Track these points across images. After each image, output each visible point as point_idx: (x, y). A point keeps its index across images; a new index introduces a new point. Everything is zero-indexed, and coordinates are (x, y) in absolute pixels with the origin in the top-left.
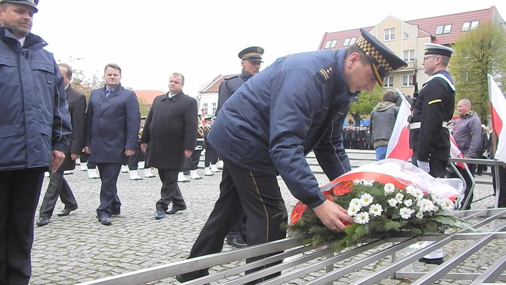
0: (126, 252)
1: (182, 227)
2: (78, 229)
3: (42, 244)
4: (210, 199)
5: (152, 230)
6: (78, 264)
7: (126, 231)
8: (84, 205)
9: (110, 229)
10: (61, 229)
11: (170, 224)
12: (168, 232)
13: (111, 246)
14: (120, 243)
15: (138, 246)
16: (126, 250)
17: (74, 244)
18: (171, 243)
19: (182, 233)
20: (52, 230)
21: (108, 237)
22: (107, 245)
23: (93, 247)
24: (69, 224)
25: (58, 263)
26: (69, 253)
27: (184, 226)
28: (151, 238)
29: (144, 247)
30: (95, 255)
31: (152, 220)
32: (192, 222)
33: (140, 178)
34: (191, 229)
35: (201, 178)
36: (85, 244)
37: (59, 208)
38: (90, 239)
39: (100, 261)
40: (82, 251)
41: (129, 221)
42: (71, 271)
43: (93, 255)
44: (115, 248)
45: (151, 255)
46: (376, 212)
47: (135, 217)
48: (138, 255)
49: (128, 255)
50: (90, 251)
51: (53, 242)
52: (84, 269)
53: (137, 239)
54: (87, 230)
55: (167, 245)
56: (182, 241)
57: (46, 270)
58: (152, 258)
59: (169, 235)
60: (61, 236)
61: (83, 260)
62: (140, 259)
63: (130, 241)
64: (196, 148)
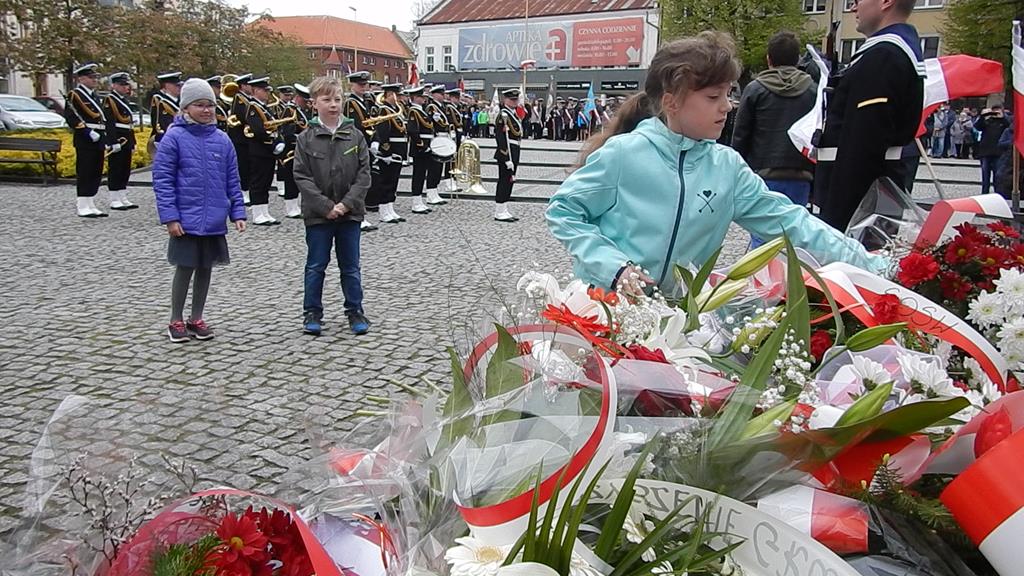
0: (189, 427)
2: (104, 359)
3: (19, 400)
4: (406, 277)
5: (262, 363)
7: (203, 367)
8: (137, 294)
10: (74, 359)
11: (304, 348)
12: (295, 369)
13: (161, 410)
15: (219, 410)
16: (190, 421)
18: (292, 400)
19: (323, 373)
20: (49, 363)
21: (163, 382)
23: (123, 411)
24: (91, 346)
26: (69, 427)
27: (332, 354)
28: (253, 385)
29: (232, 411)
30: (123, 433)
31: (269, 335)
34: (345, 360)
36: (109, 401)
37: (82, 303)
38: (123, 388)
40: (96, 421)
43: (118, 434)
44: (169, 416)
45: (240, 436)
47: (234, 328)
48: (212, 435)
49: (195, 433)
50: (113, 422)
51: (43, 397)
53: (222, 389)
54: (122, 364)
55: (283, 406)
56: (318, 394)
58: (242, 442)
59: (293, 378)
60: (65, 379)
61: (92, 447)
62: (214, 445)
63: (206, 394)
64: (389, 159)
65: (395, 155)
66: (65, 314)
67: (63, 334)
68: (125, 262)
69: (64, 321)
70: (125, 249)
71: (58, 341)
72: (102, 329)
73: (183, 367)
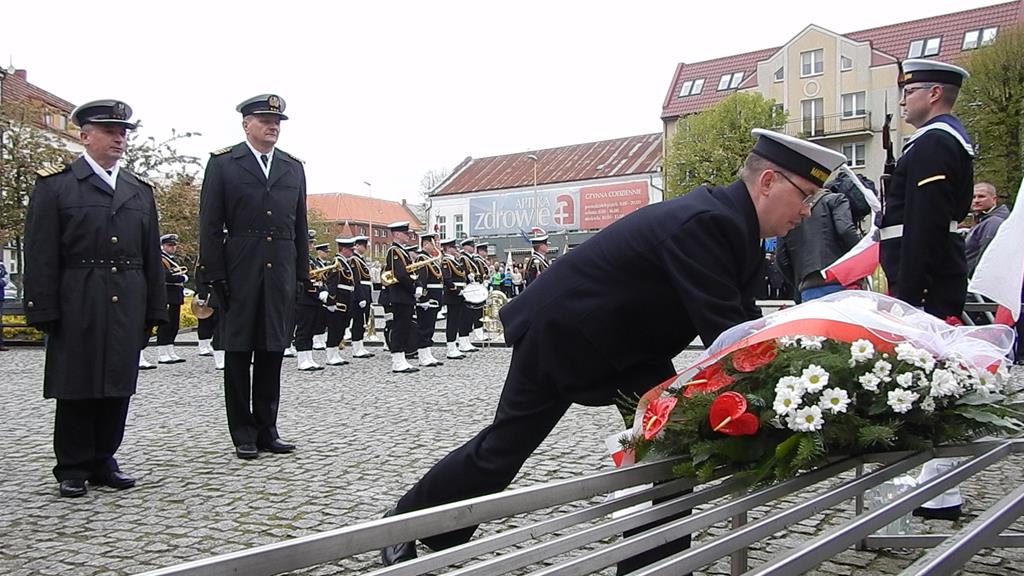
0: (303, 509)
1: (413, 457)
2: (202, 465)
3: (135, 495)
4: (462, 403)
5: (352, 464)
6: (210, 533)
7: (301, 468)
8: (212, 420)
9: (268, 463)
10: (172, 466)
11: (388, 453)
12: (383, 467)
13: (272, 498)
14: (289, 492)
15: (326, 497)
16: (303, 504)
17: (198, 495)
18: (392, 489)
19: (412, 470)
20: (151, 469)
21: (265, 479)
22: (264, 495)
23: (236, 500)
24: (185, 456)
25: (168, 531)
26: (189, 513)
27: (416, 456)
28: (350, 479)
29: (338, 497)
30: (242, 515)
31: (351, 445)
32: (432, 448)
33: (317, 366)
34: (432, 461)
35: (442, 364)
36: (220, 493)
37: (163, 427)
38: (229, 484)
39: (252, 527)
40: (214, 507)
41: (305, 448)
42: (196, 546)
43: (238, 515)
44: (281, 502)
45: (354, 514)
46: (836, 404)
47: (316, 440)
48: (328, 514)
49: (308, 513)
50: (231, 508)
51: (156, 492)
52: (221, 542)
53: (323, 483)
54: (221, 468)
55: (385, 493)
57: (146, 545)
58: (357, 518)
59: (386, 474)
60: (171, 479)
61: (219, 525)
62: (333, 520)
63: (309, 486)
64: (426, 305)
65: (432, 301)
66: (150, 435)
67: (155, 448)
68: (189, 399)
69: (152, 440)
70: (184, 390)
71: (153, 454)
72: (190, 444)
73: (279, 468)
